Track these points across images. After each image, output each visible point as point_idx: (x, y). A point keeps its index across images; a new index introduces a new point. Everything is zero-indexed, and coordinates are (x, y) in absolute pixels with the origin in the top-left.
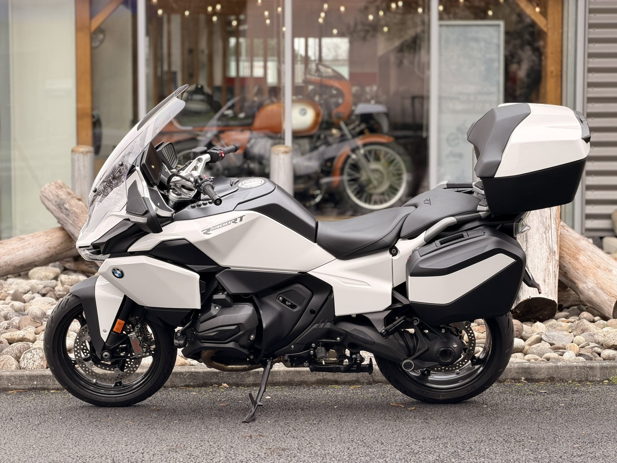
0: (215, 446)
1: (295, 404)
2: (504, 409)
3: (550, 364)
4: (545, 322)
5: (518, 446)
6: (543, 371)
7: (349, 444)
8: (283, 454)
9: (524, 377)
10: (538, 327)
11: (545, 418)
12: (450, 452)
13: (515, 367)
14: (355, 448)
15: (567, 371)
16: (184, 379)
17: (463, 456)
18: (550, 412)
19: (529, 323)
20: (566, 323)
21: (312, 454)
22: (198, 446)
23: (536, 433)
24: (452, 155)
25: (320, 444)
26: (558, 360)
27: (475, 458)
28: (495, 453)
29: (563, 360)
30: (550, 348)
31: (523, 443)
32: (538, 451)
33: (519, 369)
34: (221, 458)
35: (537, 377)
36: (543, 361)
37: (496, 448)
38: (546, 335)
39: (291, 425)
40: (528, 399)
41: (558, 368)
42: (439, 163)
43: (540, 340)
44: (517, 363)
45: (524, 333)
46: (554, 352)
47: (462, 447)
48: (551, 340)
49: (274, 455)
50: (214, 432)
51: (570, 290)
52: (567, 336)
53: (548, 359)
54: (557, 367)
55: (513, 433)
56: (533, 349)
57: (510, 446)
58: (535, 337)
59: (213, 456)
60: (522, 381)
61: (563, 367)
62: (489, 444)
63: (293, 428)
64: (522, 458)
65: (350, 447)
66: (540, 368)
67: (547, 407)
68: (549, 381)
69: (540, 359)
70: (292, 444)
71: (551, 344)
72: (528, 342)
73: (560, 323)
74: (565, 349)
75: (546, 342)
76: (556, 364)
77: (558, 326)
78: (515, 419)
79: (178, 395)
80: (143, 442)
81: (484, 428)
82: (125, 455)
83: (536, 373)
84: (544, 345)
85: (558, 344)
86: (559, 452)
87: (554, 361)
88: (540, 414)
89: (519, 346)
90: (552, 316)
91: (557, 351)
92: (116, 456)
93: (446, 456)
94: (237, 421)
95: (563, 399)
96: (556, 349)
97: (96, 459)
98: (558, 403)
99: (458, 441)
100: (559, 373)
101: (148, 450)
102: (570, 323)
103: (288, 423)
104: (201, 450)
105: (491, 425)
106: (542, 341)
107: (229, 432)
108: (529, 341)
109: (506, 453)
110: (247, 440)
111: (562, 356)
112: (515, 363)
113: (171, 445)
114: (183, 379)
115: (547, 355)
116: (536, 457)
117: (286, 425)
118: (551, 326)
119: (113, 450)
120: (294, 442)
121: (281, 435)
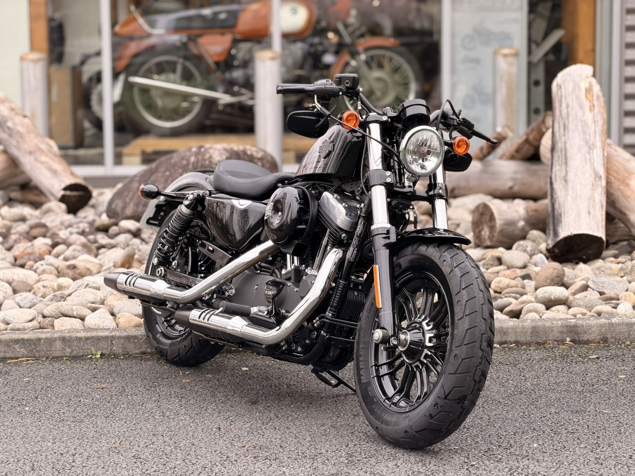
0: (171, 442)
1: (279, 378)
2: (547, 383)
3: (603, 321)
4: (590, 263)
5: (572, 440)
6: (594, 329)
7: (348, 438)
8: (261, 455)
9: (570, 338)
10: (581, 270)
11: (602, 396)
12: (482, 450)
13: (559, 325)
14: (355, 445)
15: (624, 329)
16: (140, 344)
17: (500, 457)
18: (607, 388)
19: (570, 265)
20: (616, 265)
21: (298, 455)
22: (149, 442)
23: (593, 420)
24: (468, 60)
25: (310, 439)
26: (612, 315)
27: (516, 459)
28: (542, 451)
29: (618, 314)
30: (600, 299)
31: (578, 435)
32: (599, 447)
33: (563, 327)
34: (178, 463)
35: (585, 337)
36: (593, 316)
37: (543, 444)
38: (594, 282)
39: (273, 410)
40: (577, 368)
41: (613, 325)
42: (453, 71)
43: (585, 288)
44: (561, 319)
45: (565, 279)
46: (606, 304)
47: (497, 442)
48: (601, 288)
49: (249, 457)
50: (171, 421)
51: (617, 222)
52: (620, 282)
53: (599, 314)
54: (611, 324)
55: (563, 420)
56: (579, 301)
57: (562, 440)
58: (579, 284)
59: (167, 459)
60: (567, 342)
61: (619, 324)
62: (533, 437)
63: (275, 414)
64: (579, 459)
65: (350, 443)
66: (589, 326)
67: (603, 380)
68: (601, 342)
69: (589, 313)
70: (273, 439)
71: (601, 293)
72: (571, 290)
73: (608, 264)
74: (618, 300)
75: (593, 290)
76: (609, 321)
77: (606, 268)
78: (563, 398)
79: (130, 366)
80: (77, 437)
81: (524, 413)
82: (50, 457)
83: (585, 332)
84: (592, 295)
85: (610, 293)
86: (627, 450)
87: (607, 316)
88: (595, 390)
89: (561, 297)
90: (597, 256)
91: (609, 303)
92: (37, 460)
93: (477, 457)
94: (203, 403)
95: (623, 368)
96: (608, 300)
97: (11, 465)
98: (617, 374)
99: (491, 432)
100: (614, 333)
101: (82, 451)
102: (620, 264)
103: (269, 407)
104: (152, 450)
105: (533, 407)
106: (589, 289)
107: (191, 421)
108: (573, 289)
109: (557, 452)
110: (214, 434)
111: (616, 308)
112: (558, 320)
113: (113, 441)
114: (137, 344)
115: (599, 308)
116: (597, 456)
117: (266, 409)
118: (599, 269)
119: (35, 450)
120: (275, 436)
121: (259, 425)
